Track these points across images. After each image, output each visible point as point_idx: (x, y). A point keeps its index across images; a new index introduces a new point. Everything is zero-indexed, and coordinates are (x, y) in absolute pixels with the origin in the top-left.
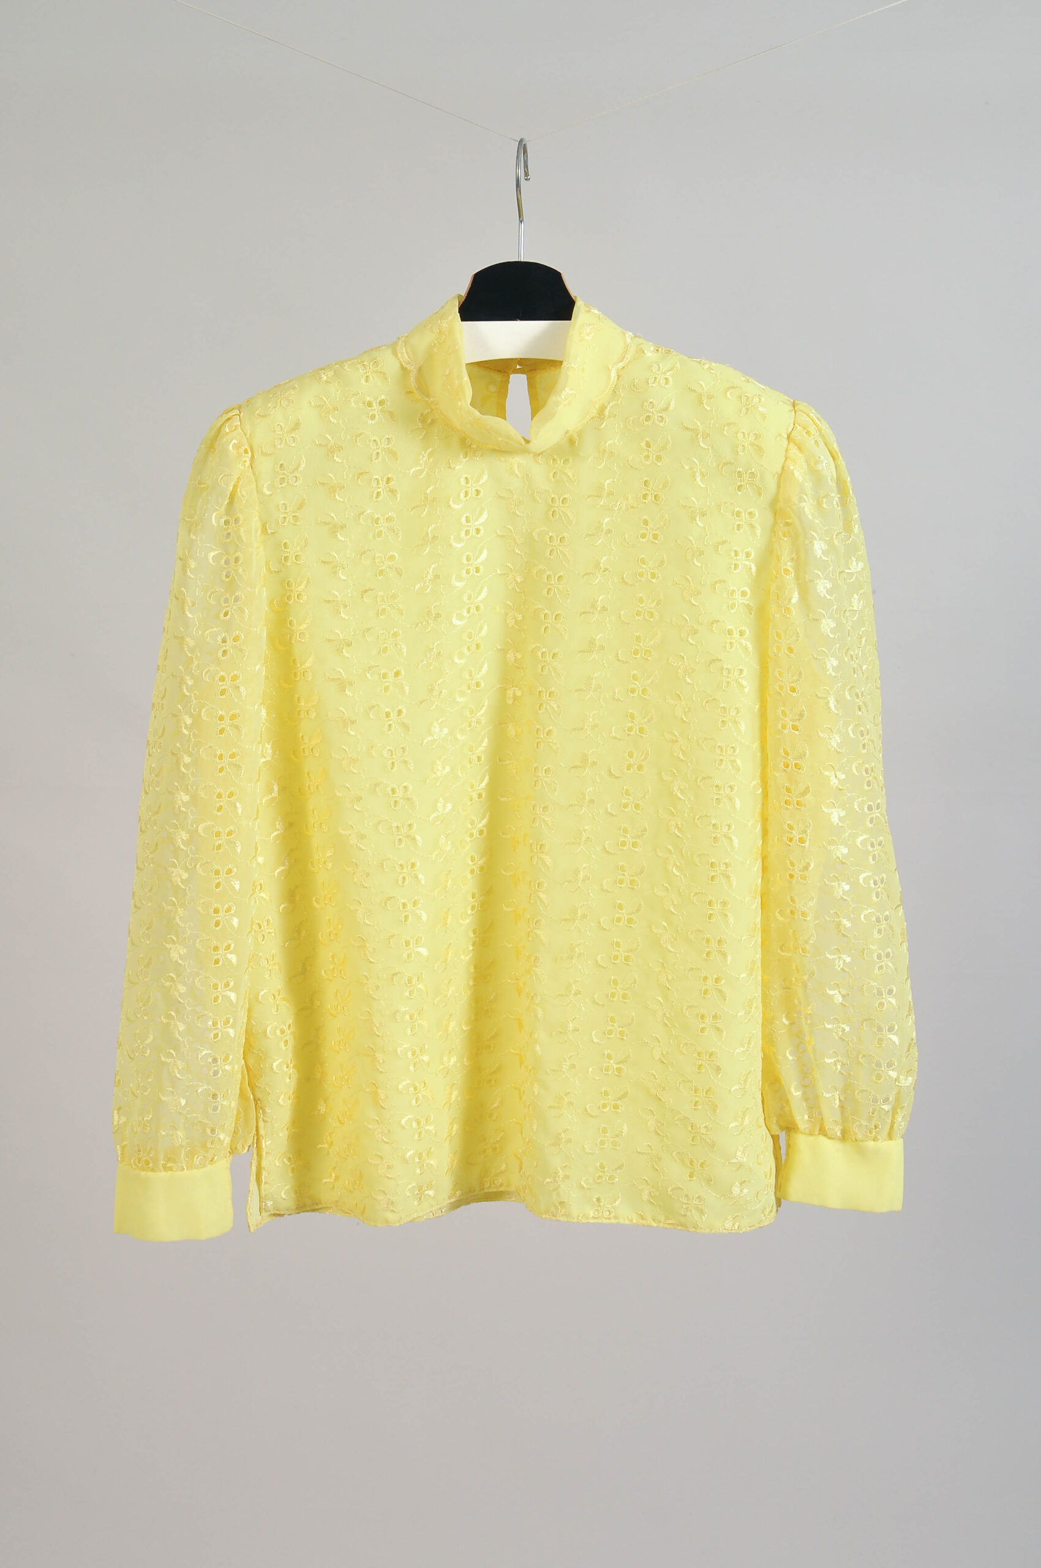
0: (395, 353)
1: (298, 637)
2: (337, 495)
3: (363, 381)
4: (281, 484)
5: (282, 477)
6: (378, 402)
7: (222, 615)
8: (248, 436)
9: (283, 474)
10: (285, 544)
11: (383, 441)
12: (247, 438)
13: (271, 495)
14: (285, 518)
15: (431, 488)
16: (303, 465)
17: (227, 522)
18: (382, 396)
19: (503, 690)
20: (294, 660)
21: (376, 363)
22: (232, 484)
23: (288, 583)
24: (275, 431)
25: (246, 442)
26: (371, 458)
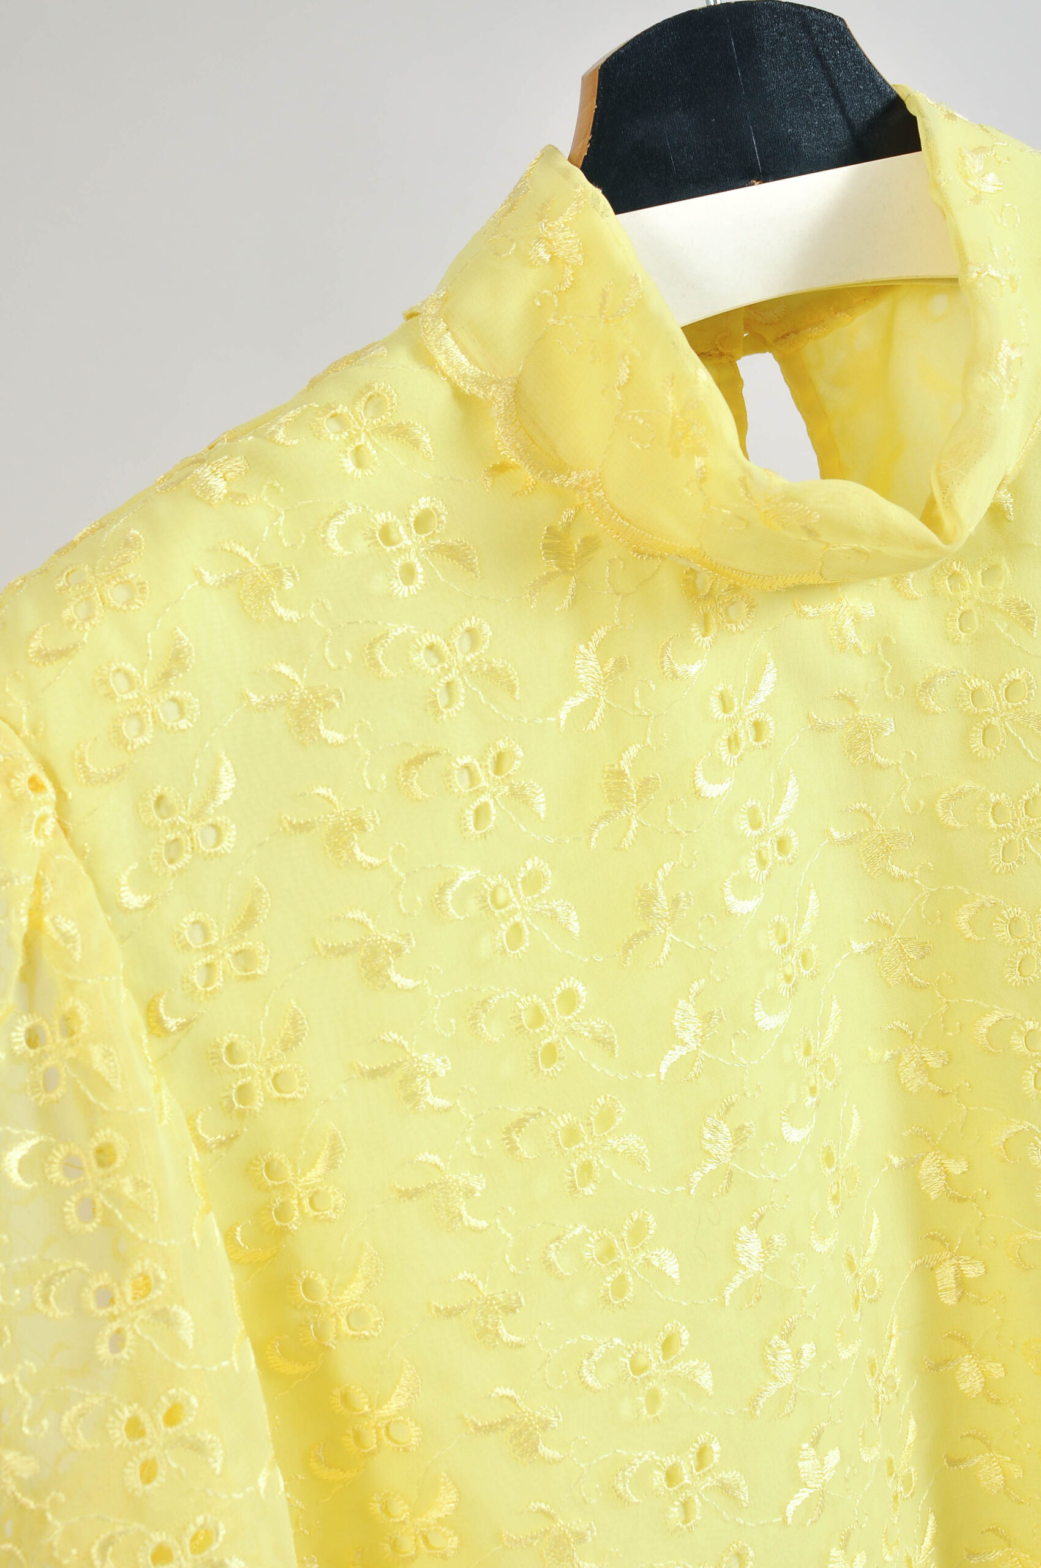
0: (423, 357)
1: (345, 1328)
2: (357, 850)
3: (349, 464)
4: (171, 862)
5: (171, 836)
6: (412, 520)
7: (103, 1350)
8: (26, 731)
9: (173, 825)
10: (230, 1048)
11: (456, 641)
12: (25, 740)
13: (150, 905)
14: (209, 966)
15: (633, 751)
16: (227, 782)
17: (33, 1039)
18: (422, 500)
19: (926, 1272)
20: (345, 1398)
21: (375, 402)
22: (24, 905)
23: (268, 1166)
24: (110, 695)
25: (28, 757)
26: (434, 703)
